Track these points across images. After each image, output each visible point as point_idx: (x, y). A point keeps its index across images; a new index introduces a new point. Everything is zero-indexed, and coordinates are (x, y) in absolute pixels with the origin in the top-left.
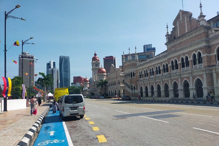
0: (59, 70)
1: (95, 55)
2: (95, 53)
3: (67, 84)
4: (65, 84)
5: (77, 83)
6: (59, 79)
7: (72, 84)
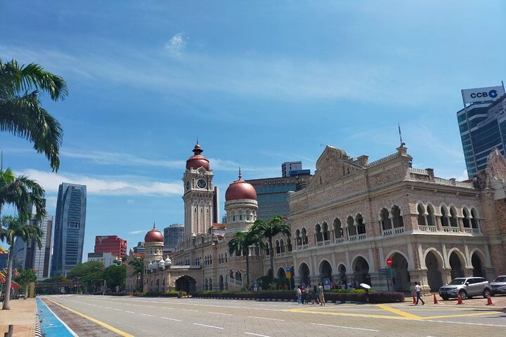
0: (54, 218)
1: (197, 151)
2: (196, 147)
3: (73, 259)
4: (67, 259)
5: (104, 254)
6: (52, 244)
7: (90, 255)
